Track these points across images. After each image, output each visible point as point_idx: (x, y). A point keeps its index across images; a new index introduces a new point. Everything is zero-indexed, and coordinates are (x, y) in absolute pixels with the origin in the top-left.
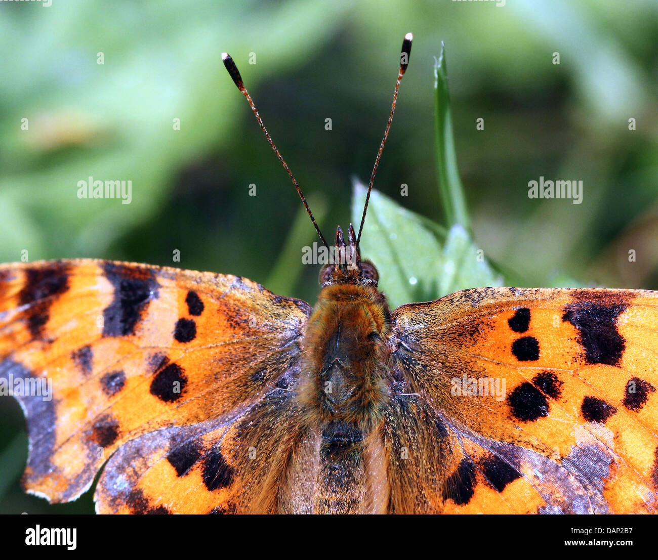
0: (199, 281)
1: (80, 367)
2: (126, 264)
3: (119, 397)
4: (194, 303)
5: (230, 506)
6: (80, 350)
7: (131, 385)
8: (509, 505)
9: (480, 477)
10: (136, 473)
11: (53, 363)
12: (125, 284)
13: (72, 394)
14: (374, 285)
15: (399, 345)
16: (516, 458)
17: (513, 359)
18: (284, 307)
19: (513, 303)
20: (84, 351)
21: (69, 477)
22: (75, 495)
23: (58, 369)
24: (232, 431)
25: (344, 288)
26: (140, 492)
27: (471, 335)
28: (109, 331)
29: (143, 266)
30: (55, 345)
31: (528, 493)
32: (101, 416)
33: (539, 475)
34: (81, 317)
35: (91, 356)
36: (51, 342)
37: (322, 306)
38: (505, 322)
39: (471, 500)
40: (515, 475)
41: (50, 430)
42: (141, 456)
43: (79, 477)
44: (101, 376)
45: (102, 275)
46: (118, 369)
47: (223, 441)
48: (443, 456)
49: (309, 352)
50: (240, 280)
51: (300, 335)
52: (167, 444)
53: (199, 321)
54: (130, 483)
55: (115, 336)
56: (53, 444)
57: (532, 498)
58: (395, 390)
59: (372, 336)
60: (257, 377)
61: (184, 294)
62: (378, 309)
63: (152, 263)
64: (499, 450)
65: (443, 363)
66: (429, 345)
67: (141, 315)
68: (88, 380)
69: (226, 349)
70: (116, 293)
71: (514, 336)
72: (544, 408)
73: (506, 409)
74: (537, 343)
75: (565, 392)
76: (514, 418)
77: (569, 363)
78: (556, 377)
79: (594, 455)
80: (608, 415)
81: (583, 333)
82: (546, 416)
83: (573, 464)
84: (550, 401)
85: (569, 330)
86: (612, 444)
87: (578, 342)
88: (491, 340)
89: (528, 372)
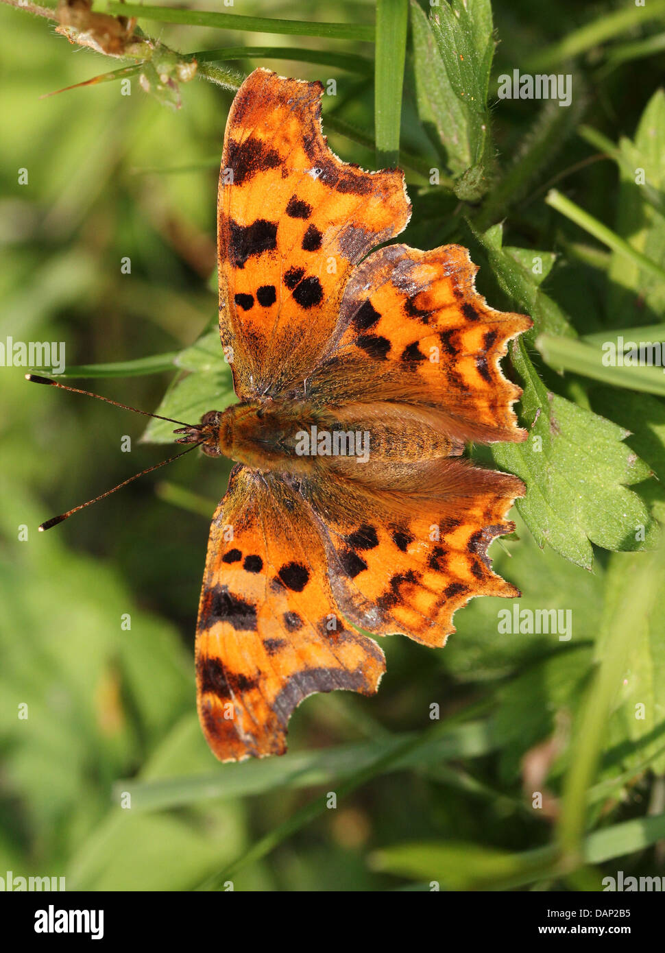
0: (215, 553)
1: (280, 649)
2: (200, 612)
3: (305, 618)
4: (231, 557)
5: (390, 528)
6: (267, 649)
7: (295, 608)
8: (390, 309)
9: (369, 332)
10: (364, 603)
11: (276, 672)
12: (216, 612)
13: (301, 655)
14: (220, 414)
15: (266, 394)
16: (354, 303)
17: (275, 306)
18: (236, 485)
19: (231, 307)
20: (267, 646)
21: (366, 657)
22: (380, 651)
23: (281, 667)
24: (332, 526)
25: (222, 437)
26: (379, 599)
27: (257, 339)
28: (253, 626)
29: (202, 598)
30: (262, 669)
31: (381, 294)
32: (319, 631)
33: (368, 286)
34: (241, 649)
35: (272, 640)
36: (260, 673)
37: (236, 456)
38: (246, 313)
39: (387, 338)
40: (368, 304)
41: (329, 673)
42: (351, 599)
43: (366, 649)
44: (287, 632)
45: (208, 631)
46: (282, 618)
47: (340, 533)
48: (353, 361)
49: (272, 464)
50: (215, 521)
51: (258, 472)
52: (342, 578)
53: (246, 553)
54: (372, 607)
55: (256, 621)
56: (340, 670)
57: (386, 291)
58: (301, 399)
59: (259, 415)
60: (290, 507)
61: (224, 565)
62: (238, 412)
63: (200, 591)
64: (348, 317)
65: (280, 360)
66: (266, 371)
67: (240, 600)
68: (290, 642)
69: (269, 531)
70: (223, 620)
71: (257, 305)
72: (312, 281)
73: (314, 310)
74: (261, 288)
75: (299, 264)
76: (321, 303)
77: (277, 262)
78: (288, 272)
79: (347, 240)
80: (316, 230)
81: (253, 252)
82: (318, 279)
83: (355, 256)
84: (306, 276)
85: (251, 263)
86: (339, 227)
87: (259, 256)
88: (261, 323)
89: (284, 294)
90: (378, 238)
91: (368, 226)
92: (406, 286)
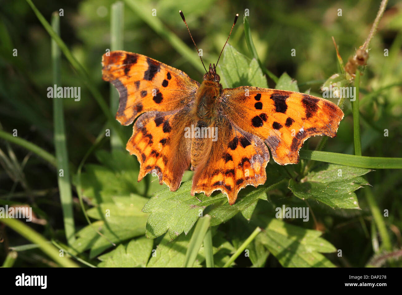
0: (171, 70)
1: (136, 86)
2: (153, 59)
3: (145, 98)
4: (169, 76)
5: (169, 138)
6: (137, 81)
7: (148, 96)
8: (246, 152)
9: (239, 143)
10: (145, 123)
11: (129, 83)
12: (152, 66)
13: (132, 94)
14: (218, 82)
15: (223, 100)
16: (250, 139)
17: (254, 108)
18: (193, 83)
19: (257, 92)
20: (138, 82)
21: (127, 118)
23: (130, 86)
24: (173, 116)
25: (209, 82)
26: (146, 128)
27: (243, 100)
28: (145, 78)
29: (157, 61)
30: (131, 78)
31: (252, 149)
32: (139, 103)
33: (256, 145)
34: (139, 72)
35: (139, 84)
36: (130, 77)
37: (203, 85)
38: (254, 97)
39: (236, 149)
40: (249, 144)
41: (125, 103)
42: (147, 118)
43: (130, 119)
44: (141, 91)
45: (146, 61)
46: (145, 90)
47: (170, 119)
48: (230, 135)
49: (197, 98)
50: (182, 72)
51: (196, 93)
52: (155, 116)
53: (170, 81)
54: (143, 125)
55: (147, 80)
56: (125, 107)
57: (253, 151)
58: (219, 113)
59: (215, 97)
60: (182, 102)
61: (167, 73)
62: (218, 89)
63: (160, 61)
64: (246, 136)
65: (235, 107)
66: (231, 101)
67: (154, 76)
68: (137, 91)
69: (175, 92)
70: (149, 67)
71: (256, 101)
72: (262, 124)
73: (251, 123)
74: (262, 104)
75: (268, 120)
76: (253, 126)
77: (271, 111)
78: (266, 115)
79: (275, 139)
80: (280, 128)
81: (276, 103)
82: (262, 126)
83: (268, 141)
84: (264, 122)
85: (272, 102)
86: (280, 136)
87: (274, 105)
88: (249, 102)
89: (258, 113)
90: (273, 151)
91: (279, 148)
92: (254, 159)
